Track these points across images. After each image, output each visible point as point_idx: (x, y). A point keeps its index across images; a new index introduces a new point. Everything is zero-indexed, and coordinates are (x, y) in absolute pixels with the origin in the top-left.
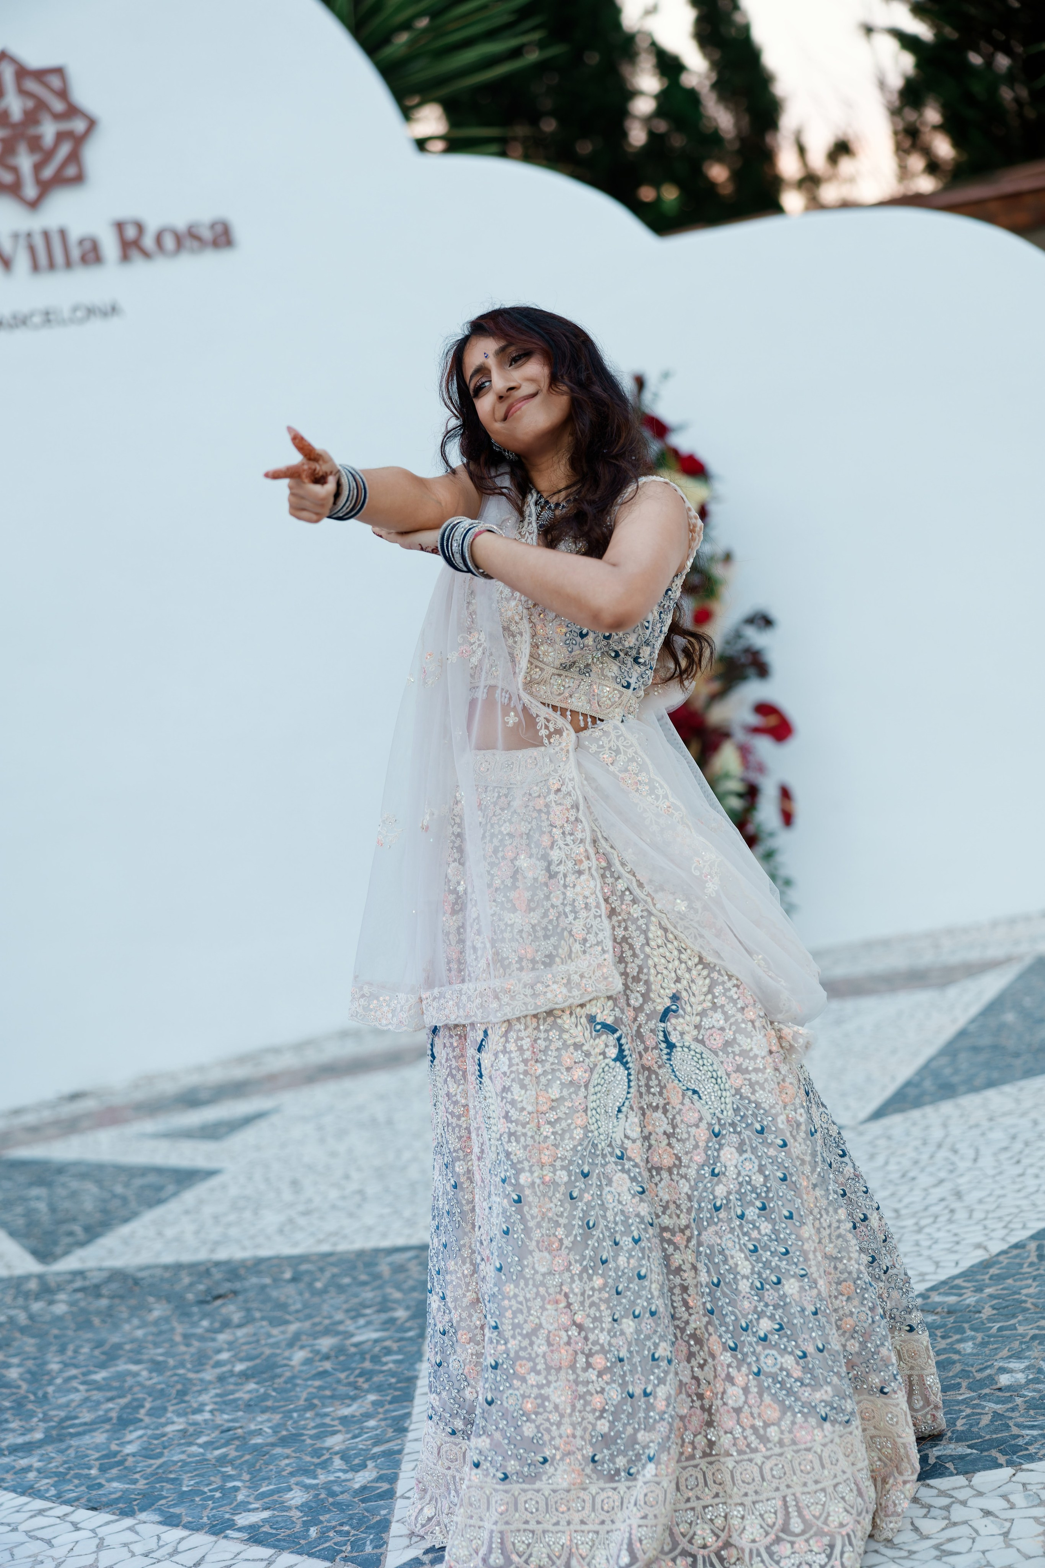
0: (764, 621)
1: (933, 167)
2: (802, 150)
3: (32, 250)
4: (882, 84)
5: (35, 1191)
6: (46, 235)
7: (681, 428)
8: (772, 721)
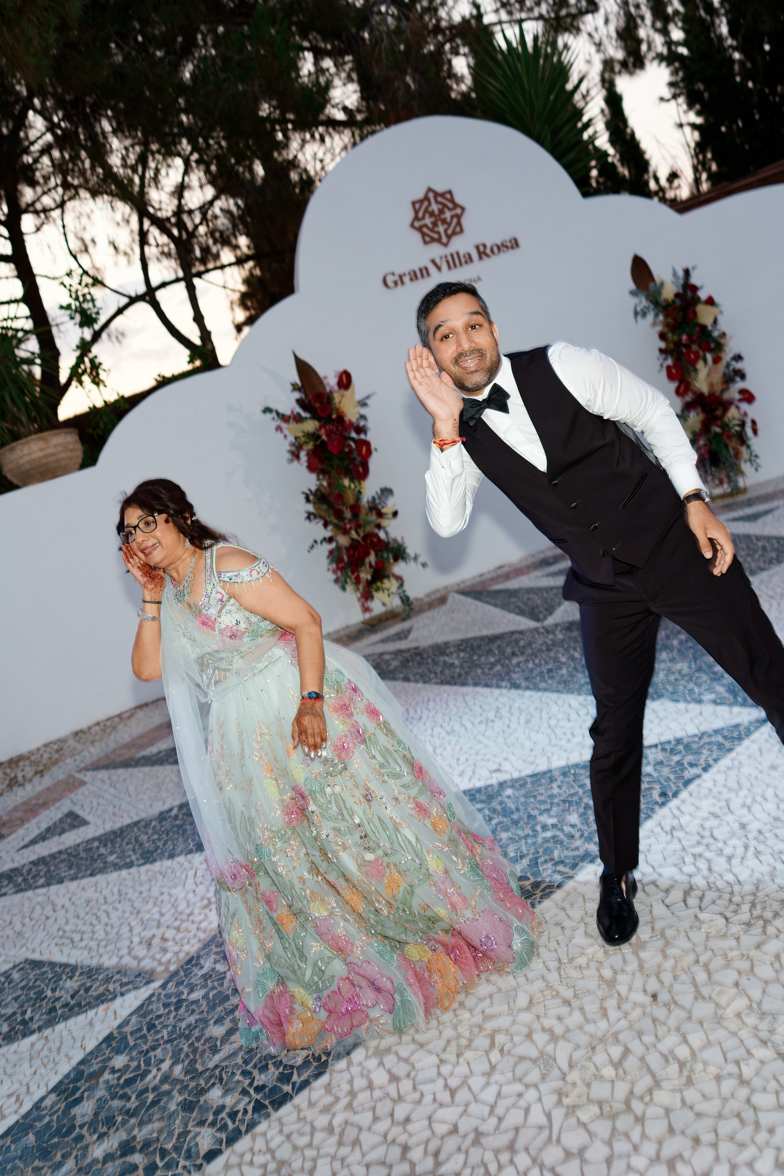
0: (738, 358)
1: (711, 177)
2: (657, 179)
3: (448, 262)
4: (689, 146)
5: (513, 600)
6: (452, 255)
7: (702, 287)
8: (747, 396)
